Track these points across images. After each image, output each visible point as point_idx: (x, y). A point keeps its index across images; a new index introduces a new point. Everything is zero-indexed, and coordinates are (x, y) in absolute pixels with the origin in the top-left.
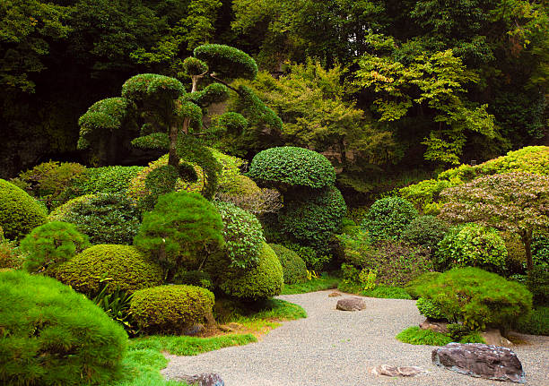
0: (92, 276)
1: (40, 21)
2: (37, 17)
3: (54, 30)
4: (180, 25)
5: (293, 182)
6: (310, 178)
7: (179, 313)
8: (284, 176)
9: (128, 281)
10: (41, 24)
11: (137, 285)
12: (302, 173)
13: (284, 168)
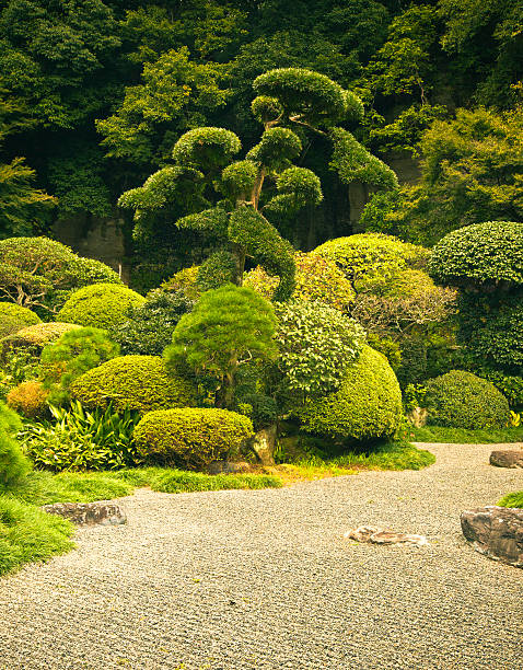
0: (100, 391)
1: (194, 88)
2: (190, 84)
3: (209, 97)
4: (376, 60)
5: (485, 275)
6: (513, 268)
7: (185, 440)
8: (471, 267)
9: (141, 399)
10: (195, 93)
11: (151, 405)
12: (499, 261)
13: (472, 255)
